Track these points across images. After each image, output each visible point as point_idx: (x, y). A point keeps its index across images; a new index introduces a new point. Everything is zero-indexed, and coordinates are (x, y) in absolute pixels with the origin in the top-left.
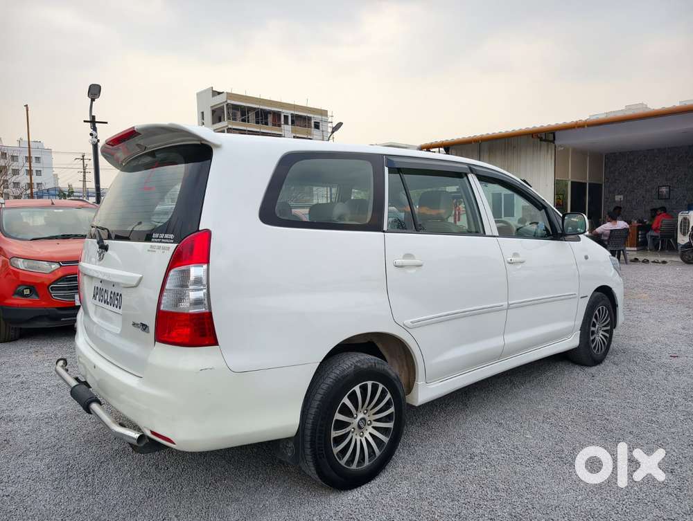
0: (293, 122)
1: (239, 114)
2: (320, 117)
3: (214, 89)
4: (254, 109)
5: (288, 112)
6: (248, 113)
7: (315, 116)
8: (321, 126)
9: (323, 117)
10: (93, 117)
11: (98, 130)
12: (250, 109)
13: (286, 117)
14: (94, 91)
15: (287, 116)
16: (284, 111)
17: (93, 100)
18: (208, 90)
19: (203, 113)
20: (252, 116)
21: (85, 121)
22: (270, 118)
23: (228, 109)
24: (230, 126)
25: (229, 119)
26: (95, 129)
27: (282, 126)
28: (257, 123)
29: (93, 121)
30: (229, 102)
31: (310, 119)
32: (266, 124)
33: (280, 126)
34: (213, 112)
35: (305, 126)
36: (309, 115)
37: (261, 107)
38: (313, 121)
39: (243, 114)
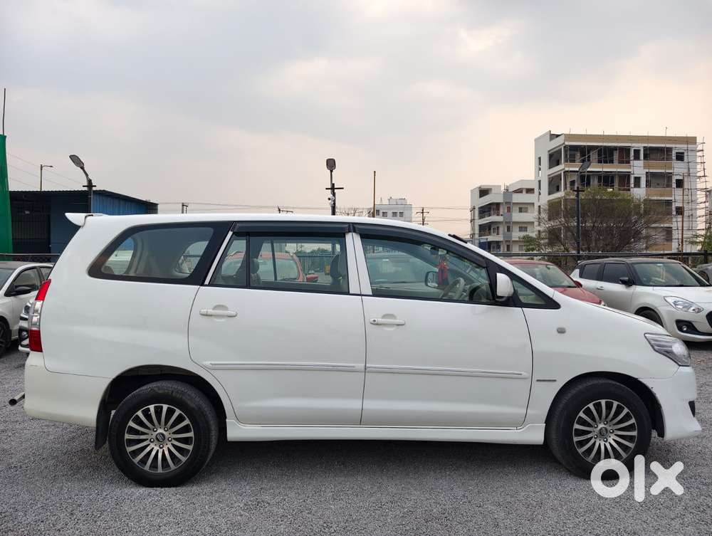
0: (646, 157)
1: (578, 154)
2: (686, 146)
3: (552, 133)
4: (597, 147)
5: (640, 146)
6: (589, 153)
7: (677, 146)
8: (685, 157)
9: (690, 146)
10: (333, 185)
11: (336, 194)
12: (591, 148)
13: (637, 152)
14: (331, 164)
15: (639, 150)
16: (633, 145)
17: (331, 171)
18: (546, 134)
19: (540, 158)
20: (594, 156)
21: (327, 189)
22: (616, 156)
23: (566, 151)
24: (567, 169)
25: (566, 161)
26: (334, 194)
27: (631, 162)
28: (600, 162)
29: (333, 188)
30: (567, 143)
31: (669, 150)
32: (612, 162)
33: (628, 162)
34: (551, 156)
35: (663, 159)
36: (668, 146)
37: (605, 144)
38: (674, 153)
39: (583, 154)
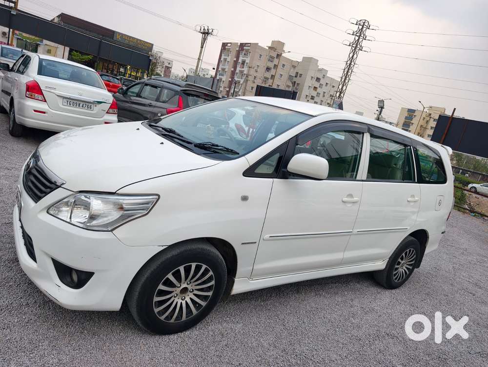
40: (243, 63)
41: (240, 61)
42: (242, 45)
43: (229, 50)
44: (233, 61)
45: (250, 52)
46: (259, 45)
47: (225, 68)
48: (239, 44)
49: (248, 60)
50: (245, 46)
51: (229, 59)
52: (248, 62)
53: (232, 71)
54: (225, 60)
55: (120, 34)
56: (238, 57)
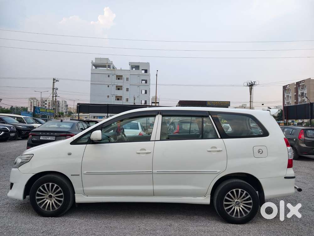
40: (302, 94)
41: (299, 93)
42: (298, 84)
43: (289, 89)
44: (294, 96)
45: (306, 86)
46: (311, 79)
47: (289, 102)
48: (295, 83)
49: (305, 92)
50: (300, 83)
51: (290, 95)
52: (306, 92)
53: (295, 102)
54: (288, 96)
55: (209, 101)
56: (297, 92)
